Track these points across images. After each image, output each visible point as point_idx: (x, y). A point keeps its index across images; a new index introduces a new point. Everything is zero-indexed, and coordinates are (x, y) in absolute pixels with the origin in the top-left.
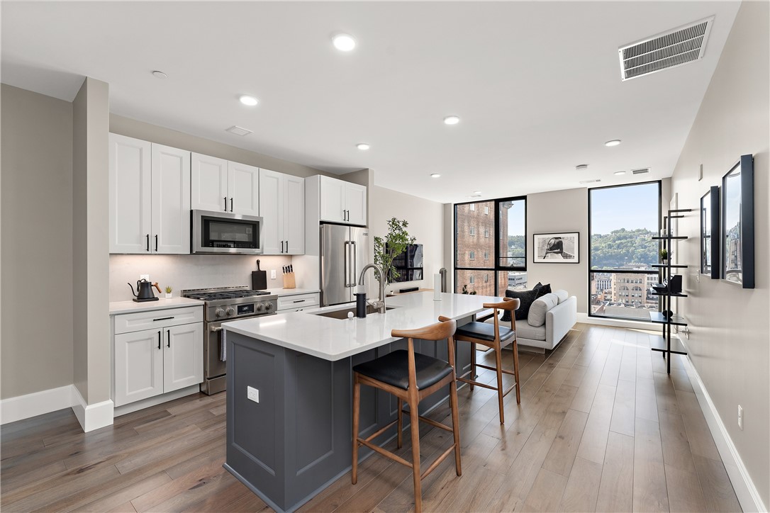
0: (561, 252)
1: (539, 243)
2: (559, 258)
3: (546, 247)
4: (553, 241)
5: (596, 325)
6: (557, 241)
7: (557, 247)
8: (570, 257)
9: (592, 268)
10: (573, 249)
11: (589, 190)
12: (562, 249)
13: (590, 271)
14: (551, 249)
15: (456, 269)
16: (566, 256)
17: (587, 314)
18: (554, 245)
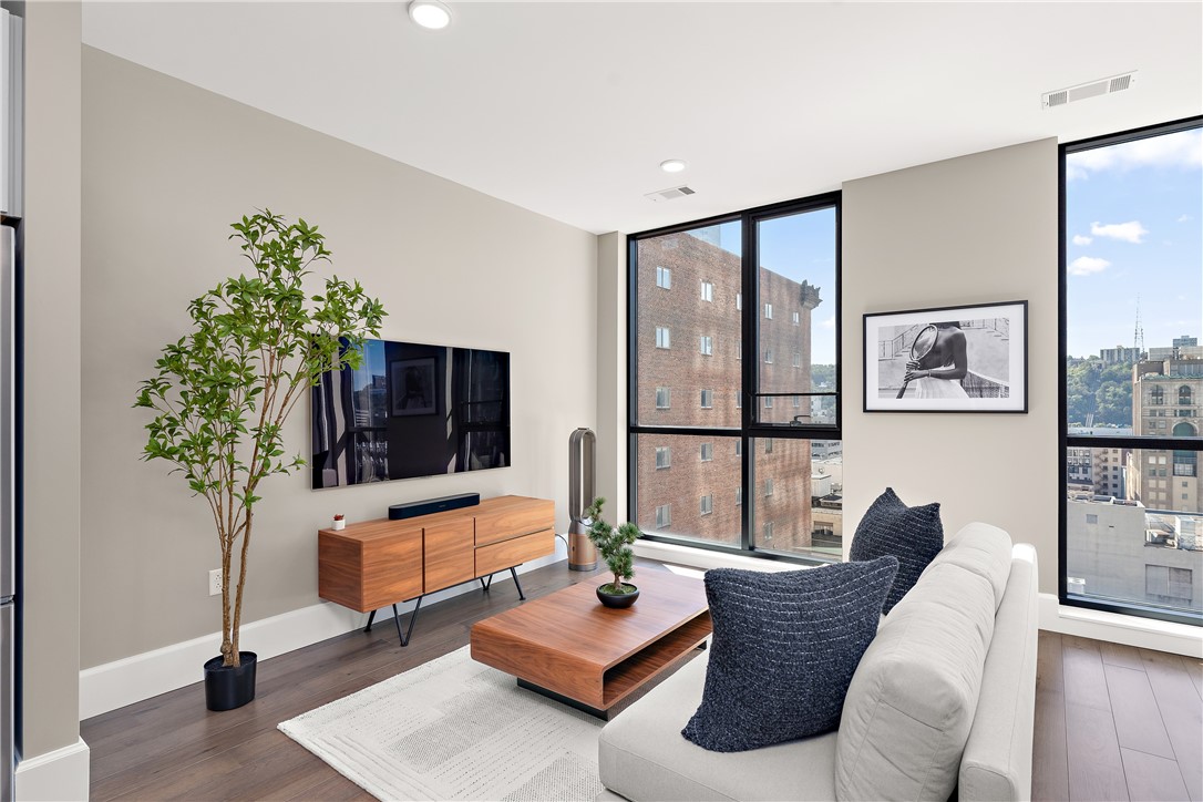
0: (960, 374)
1: (883, 344)
2: (952, 395)
3: (906, 358)
4: (930, 337)
5: (1098, 646)
6: (946, 334)
7: (945, 356)
8: (993, 389)
9: (1074, 430)
10: (1006, 361)
11: (1063, 150)
12: (962, 363)
13: (1065, 441)
14: (924, 364)
15: (632, 430)
16: (979, 388)
17: (1055, 598)
18: (935, 350)
